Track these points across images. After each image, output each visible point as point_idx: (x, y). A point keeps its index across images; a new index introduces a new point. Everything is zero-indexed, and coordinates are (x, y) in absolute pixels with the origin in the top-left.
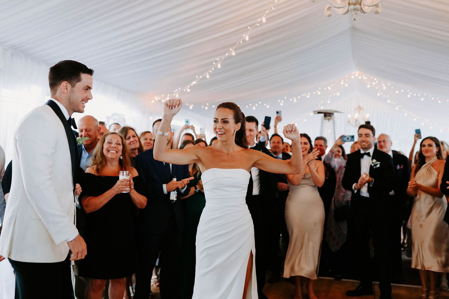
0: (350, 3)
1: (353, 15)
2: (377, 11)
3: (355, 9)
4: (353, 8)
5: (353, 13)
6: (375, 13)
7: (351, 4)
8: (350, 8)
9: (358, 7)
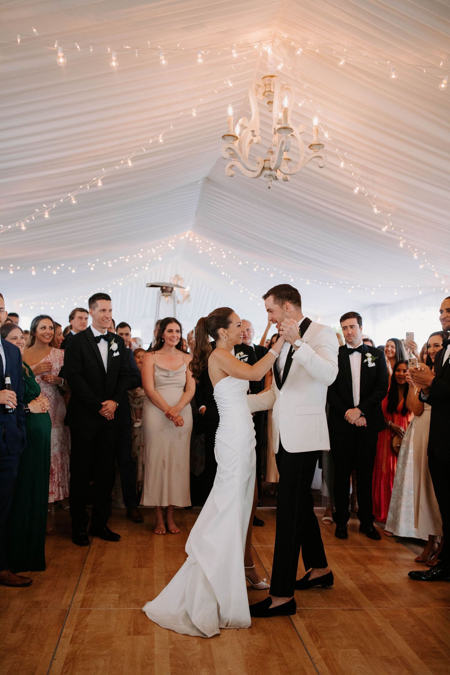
0: (265, 167)
1: (268, 182)
2: (287, 178)
3: (271, 175)
4: (268, 174)
5: (267, 179)
6: (284, 181)
7: (267, 170)
8: (266, 173)
9: (273, 173)
